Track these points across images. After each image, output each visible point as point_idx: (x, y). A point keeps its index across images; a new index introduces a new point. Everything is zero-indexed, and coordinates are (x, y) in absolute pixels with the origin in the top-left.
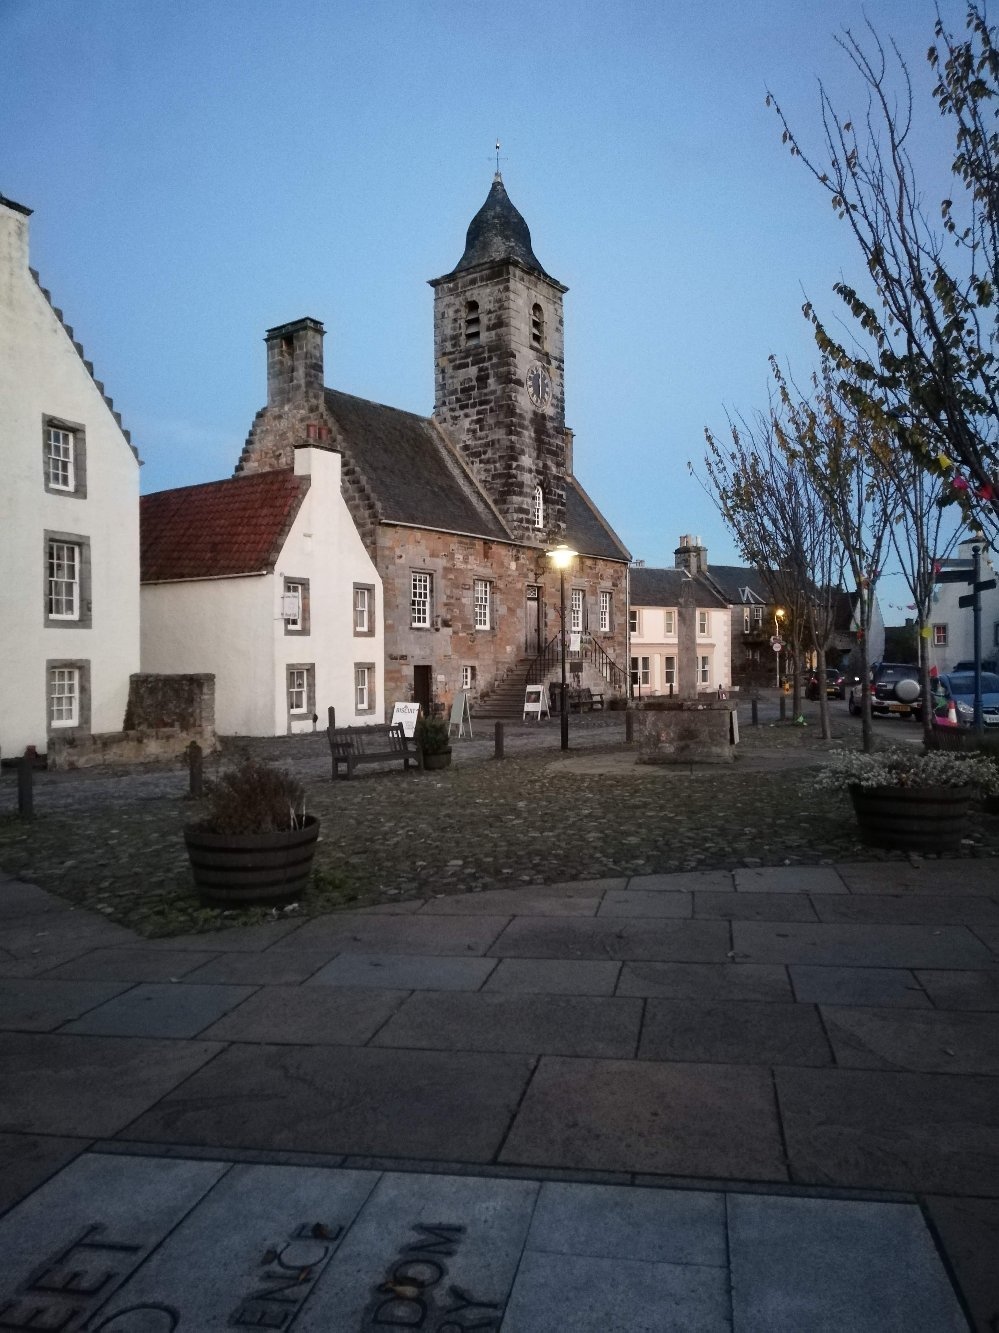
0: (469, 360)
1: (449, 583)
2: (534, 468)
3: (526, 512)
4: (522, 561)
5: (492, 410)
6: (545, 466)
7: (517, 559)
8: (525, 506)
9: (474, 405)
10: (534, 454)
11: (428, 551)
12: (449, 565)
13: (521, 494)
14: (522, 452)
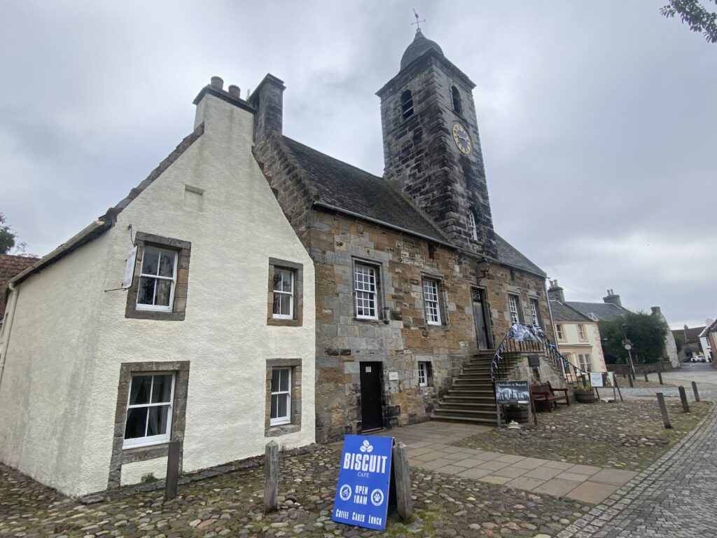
0: (407, 129)
1: (397, 276)
2: (465, 194)
3: (464, 226)
4: (464, 266)
5: (426, 155)
6: (474, 195)
7: (460, 263)
8: (461, 222)
9: (412, 158)
10: (465, 185)
11: (372, 243)
12: (396, 260)
13: (457, 211)
14: (454, 181)
